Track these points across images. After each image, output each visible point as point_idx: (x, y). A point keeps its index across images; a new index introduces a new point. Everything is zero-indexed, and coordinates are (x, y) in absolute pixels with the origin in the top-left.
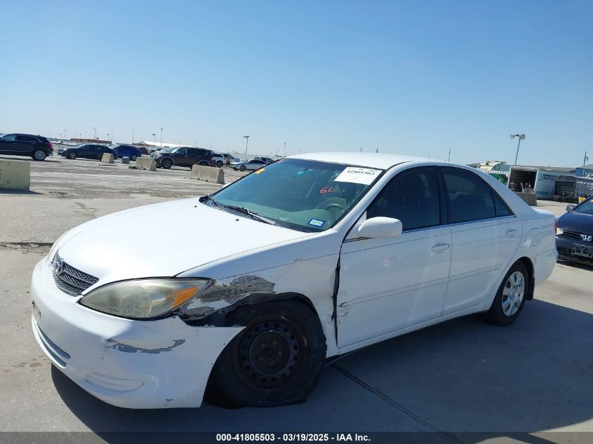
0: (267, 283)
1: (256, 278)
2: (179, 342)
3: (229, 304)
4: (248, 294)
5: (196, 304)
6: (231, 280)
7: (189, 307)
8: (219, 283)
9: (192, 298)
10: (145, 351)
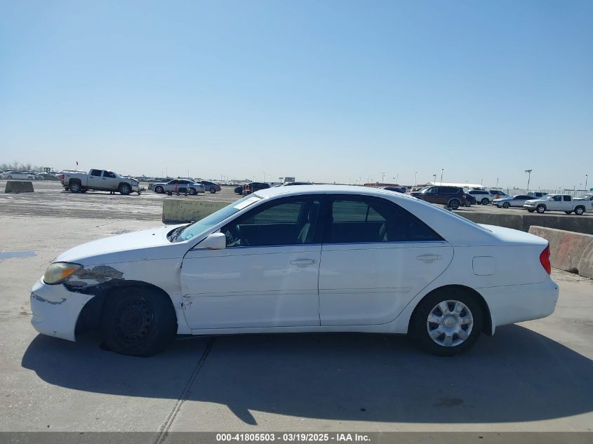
0: (118, 272)
1: (110, 268)
2: (65, 300)
3: (98, 283)
4: (110, 279)
5: (75, 279)
6: (94, 266)
7: (71, 280)
8: (86, 268)
9: (71, 275)
10: (49, 302)
